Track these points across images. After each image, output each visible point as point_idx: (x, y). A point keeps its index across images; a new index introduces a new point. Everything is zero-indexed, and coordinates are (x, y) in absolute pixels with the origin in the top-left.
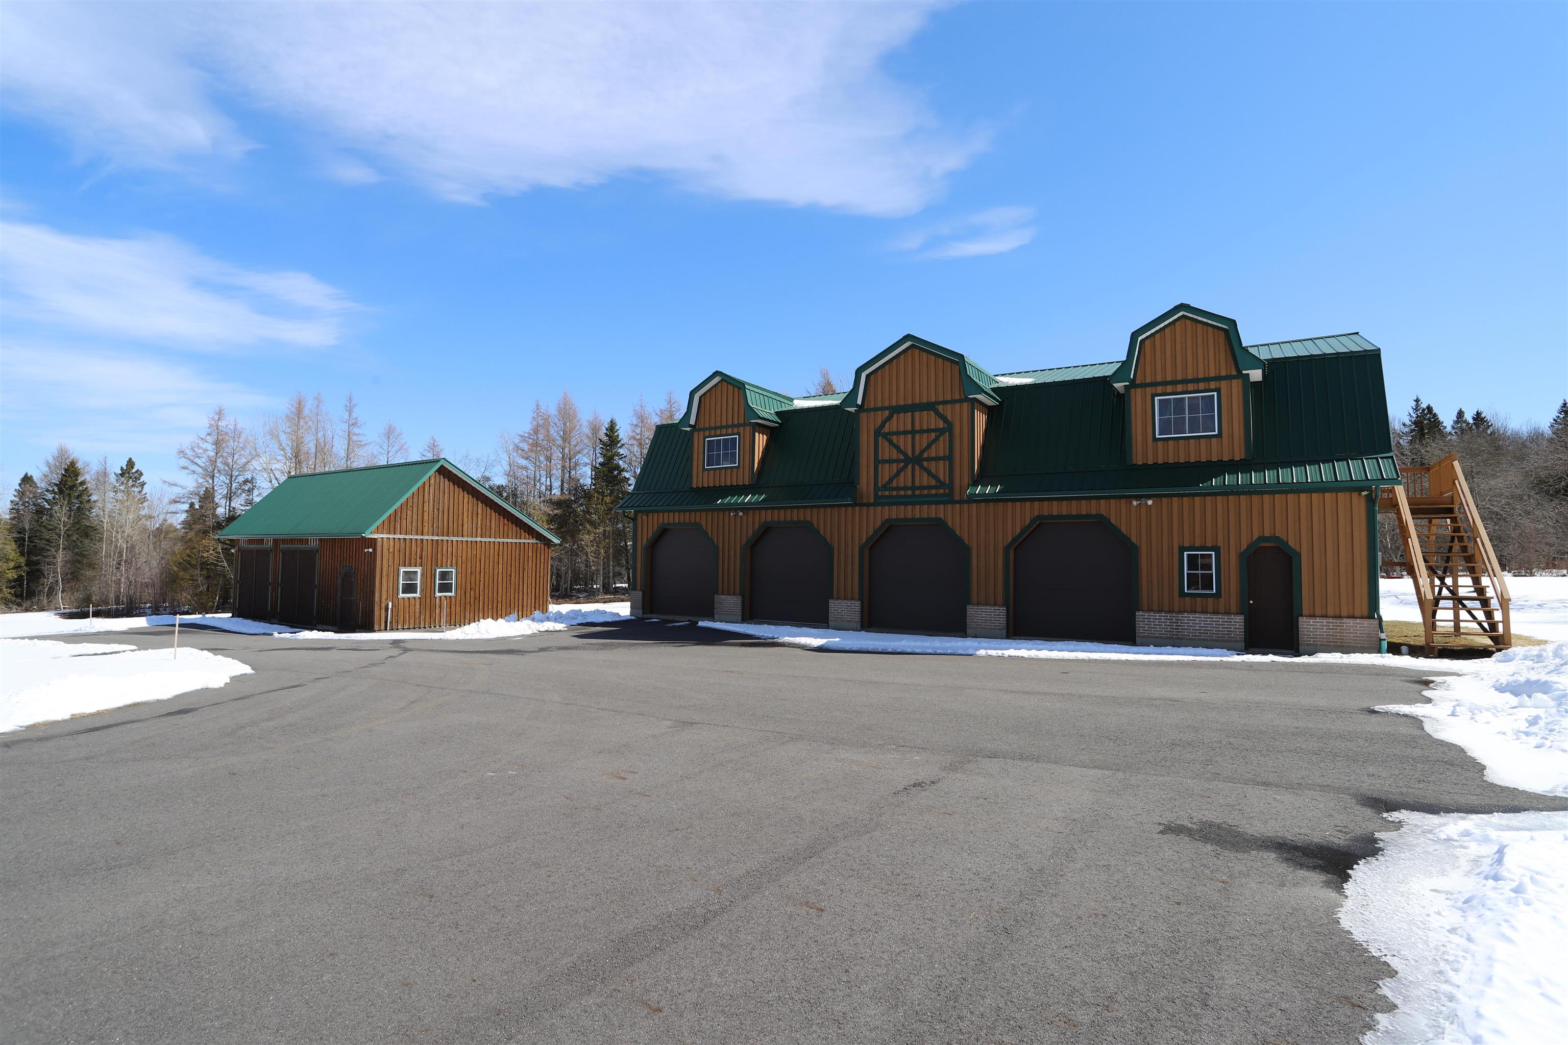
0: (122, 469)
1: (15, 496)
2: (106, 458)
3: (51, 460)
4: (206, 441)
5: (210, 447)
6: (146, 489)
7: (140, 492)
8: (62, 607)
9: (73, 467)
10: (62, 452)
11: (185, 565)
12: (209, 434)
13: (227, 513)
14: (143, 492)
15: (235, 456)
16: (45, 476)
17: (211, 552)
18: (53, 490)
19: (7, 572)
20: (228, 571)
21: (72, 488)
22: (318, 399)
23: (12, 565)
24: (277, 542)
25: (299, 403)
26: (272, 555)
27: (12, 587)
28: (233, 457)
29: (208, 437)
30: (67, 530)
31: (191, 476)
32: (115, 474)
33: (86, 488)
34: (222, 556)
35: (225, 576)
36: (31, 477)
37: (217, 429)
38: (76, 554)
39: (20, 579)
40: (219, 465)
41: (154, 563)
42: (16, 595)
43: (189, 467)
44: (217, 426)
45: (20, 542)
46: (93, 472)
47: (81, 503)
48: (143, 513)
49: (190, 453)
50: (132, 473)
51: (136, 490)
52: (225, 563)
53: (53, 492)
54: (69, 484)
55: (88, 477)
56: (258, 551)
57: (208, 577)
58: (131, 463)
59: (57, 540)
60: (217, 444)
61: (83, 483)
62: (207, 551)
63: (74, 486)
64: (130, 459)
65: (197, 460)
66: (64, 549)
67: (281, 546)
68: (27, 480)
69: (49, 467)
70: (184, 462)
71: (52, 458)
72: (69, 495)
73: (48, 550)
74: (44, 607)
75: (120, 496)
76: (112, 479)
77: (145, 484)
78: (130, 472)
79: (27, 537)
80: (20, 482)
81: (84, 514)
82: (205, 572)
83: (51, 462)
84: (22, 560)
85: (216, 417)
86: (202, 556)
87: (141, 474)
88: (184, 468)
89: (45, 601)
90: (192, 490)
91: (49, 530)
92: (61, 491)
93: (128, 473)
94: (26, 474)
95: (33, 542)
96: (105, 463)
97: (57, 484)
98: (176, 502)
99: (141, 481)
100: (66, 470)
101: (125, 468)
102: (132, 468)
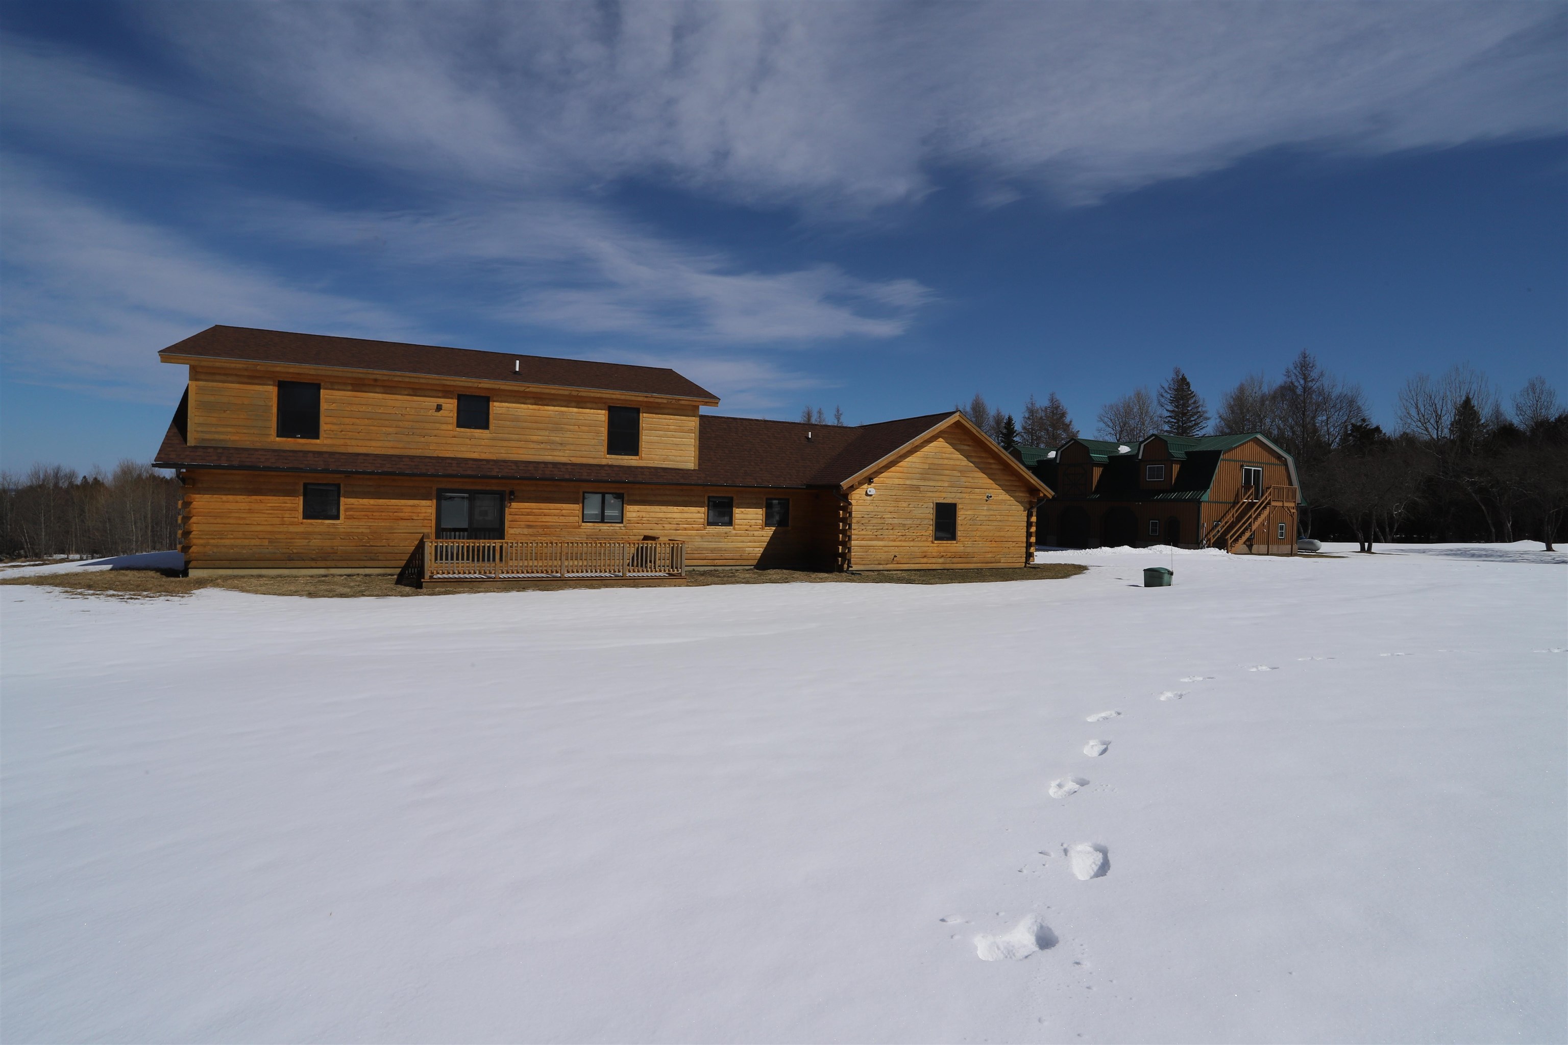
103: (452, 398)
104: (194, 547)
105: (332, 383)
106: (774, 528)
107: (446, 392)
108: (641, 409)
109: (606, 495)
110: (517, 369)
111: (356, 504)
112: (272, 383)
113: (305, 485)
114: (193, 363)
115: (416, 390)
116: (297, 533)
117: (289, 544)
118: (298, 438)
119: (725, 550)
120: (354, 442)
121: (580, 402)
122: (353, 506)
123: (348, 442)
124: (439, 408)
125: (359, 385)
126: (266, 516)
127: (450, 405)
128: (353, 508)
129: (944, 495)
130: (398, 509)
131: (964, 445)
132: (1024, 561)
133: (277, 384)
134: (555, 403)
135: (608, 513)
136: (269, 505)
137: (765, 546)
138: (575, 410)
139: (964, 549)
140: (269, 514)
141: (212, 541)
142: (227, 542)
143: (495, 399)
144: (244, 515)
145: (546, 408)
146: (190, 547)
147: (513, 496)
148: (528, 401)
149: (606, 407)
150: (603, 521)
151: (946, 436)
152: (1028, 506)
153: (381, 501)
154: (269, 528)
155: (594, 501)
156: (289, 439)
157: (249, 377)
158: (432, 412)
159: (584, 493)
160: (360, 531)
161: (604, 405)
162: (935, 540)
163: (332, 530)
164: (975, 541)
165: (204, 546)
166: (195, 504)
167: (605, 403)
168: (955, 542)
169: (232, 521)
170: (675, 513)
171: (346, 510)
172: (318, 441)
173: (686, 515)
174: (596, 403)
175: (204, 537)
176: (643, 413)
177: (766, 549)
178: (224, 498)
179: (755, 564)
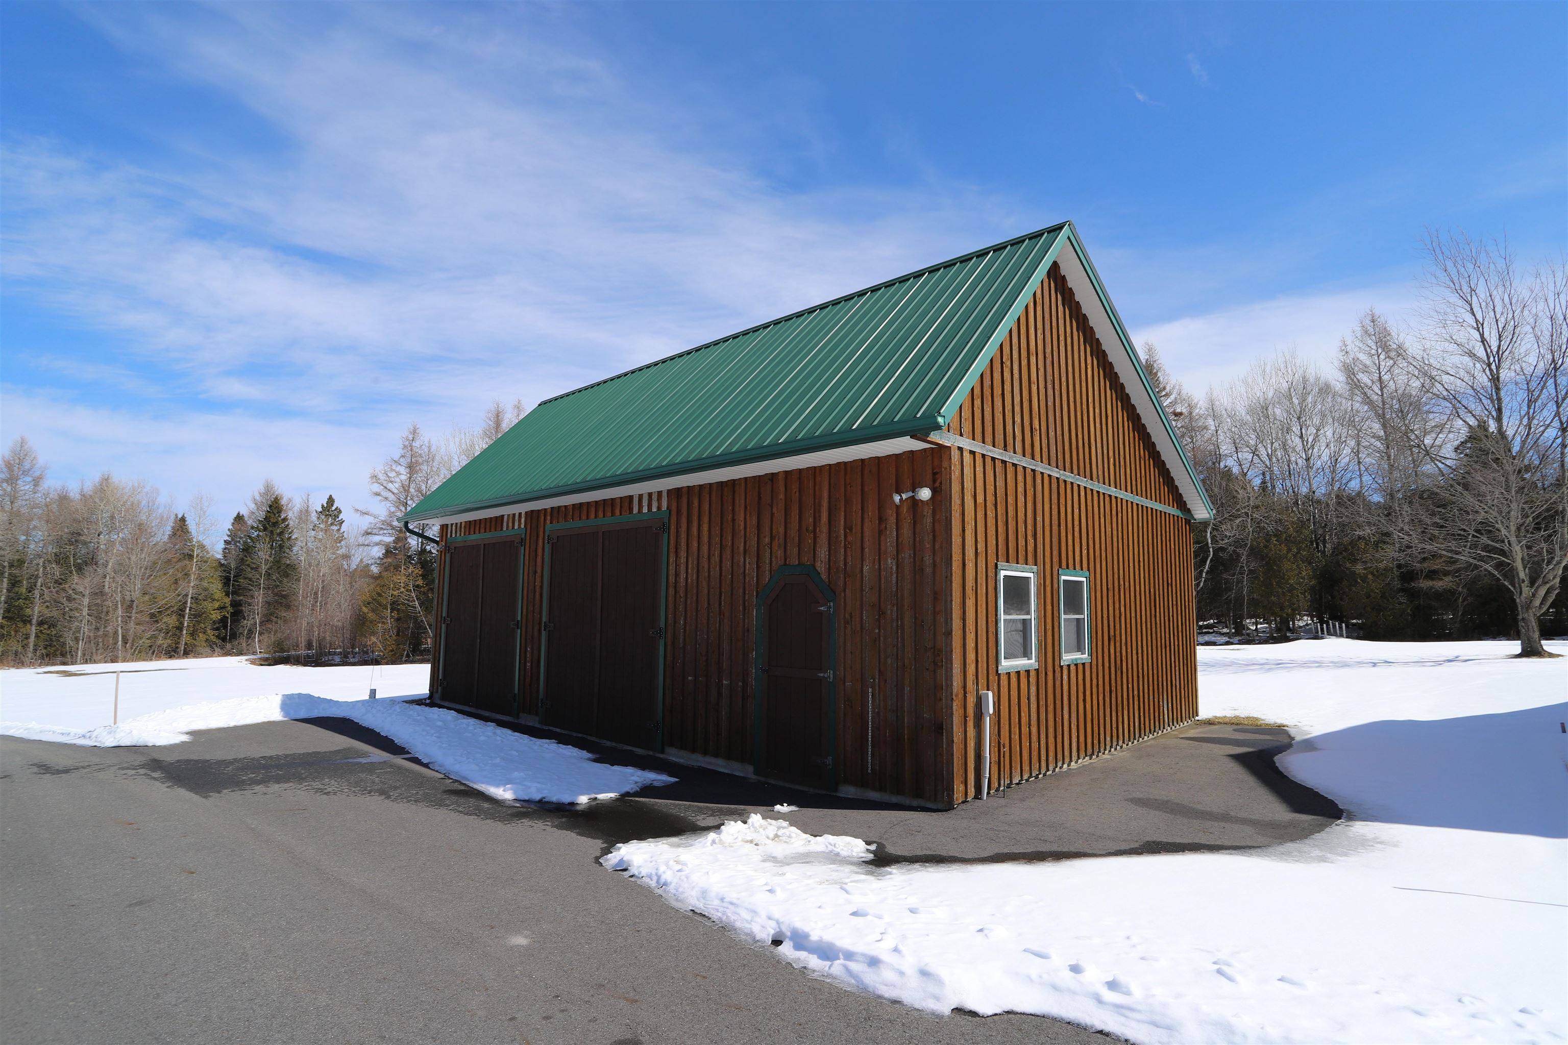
0: (323, 506)
1: (229, 536)
2: (308, 495)
3: (258, 497)
4: (400, 465)
5: (403, 470)
6: (344, 527)
7: (339, 530)
8: (258, 651)
9: (276, 503)
10: (268, 488)
11: (375, 602)
12: (403, 456)
13: (420, 546)
14: (342, 531)
15: (429, 482)
16: (253, 513)
17: (402, 590)
18: (258, 527)
19: (212, 612)
20: (419, 613)
21: (275, 524)
22: (518, 408)
23: (217, 605)
24: (538, 517)
25: (498, 416)
26: (523, 554)
27: (217, 629)
28: (427, 483)
29: (401, 460)
30: (268, 569)
31: (384, 503)
32: (316, 512)
33: (288, 525)
34: (413, 595)
35: (416, 618)
36: (243, 516)
37: (411, 450)
38: (276, 595)
39: (224, 620)
40: (412, 490)
41: (345, 605)
42: (218, 637)
43: (382, 493)
44: (411, 446)
45: (226, 581)
46: (296, 509)
47: (282, 540)
48: (340, 552)
49: (382, 477)
50: (332, 511)
51: (335, 528)
52: (417, 603)
53: (257, 529)
54: (272, 520)
55: (291, 514)
56: (488, 547)
57: (398, 620)
58: (331, 501)
59: (258, 579)
60: (412, 468)
61: (285, 520)
62: (399, 589)
63: (277, 522)
64: (331, 496)
65: (390, 486)
66: (264, 588)
67: (549, 526)
68: (239, 518)
69: (256, 504)
70: (376, 488)
71: (258, 495)
72: (272, 532)
73: (250, 590)
74: (243, 650)
75: (321, 535)
76: (314, 516)
77: (343, 522)
78: (330, 511)
79: (232, 576)
80: (232, 521)
81: (284, 552)
82: (395, 614)
83: (258, 498)
84: (227, 600)
85: (411, 437)
86: (392, 595)
87: (340, 512)
88: (378, 494)
89: (244, 644)
90: (383, 519)
91: (252, 569)
92: (265, 529)
93: (328, 511)
94: (239, 513)
95: (237, 582)
96: (308, 501)
97: (262, 521)
98: (368, 534)
99: (340, 519)
100: (270, 506)
101: (325, 505)
102: (332, 505)
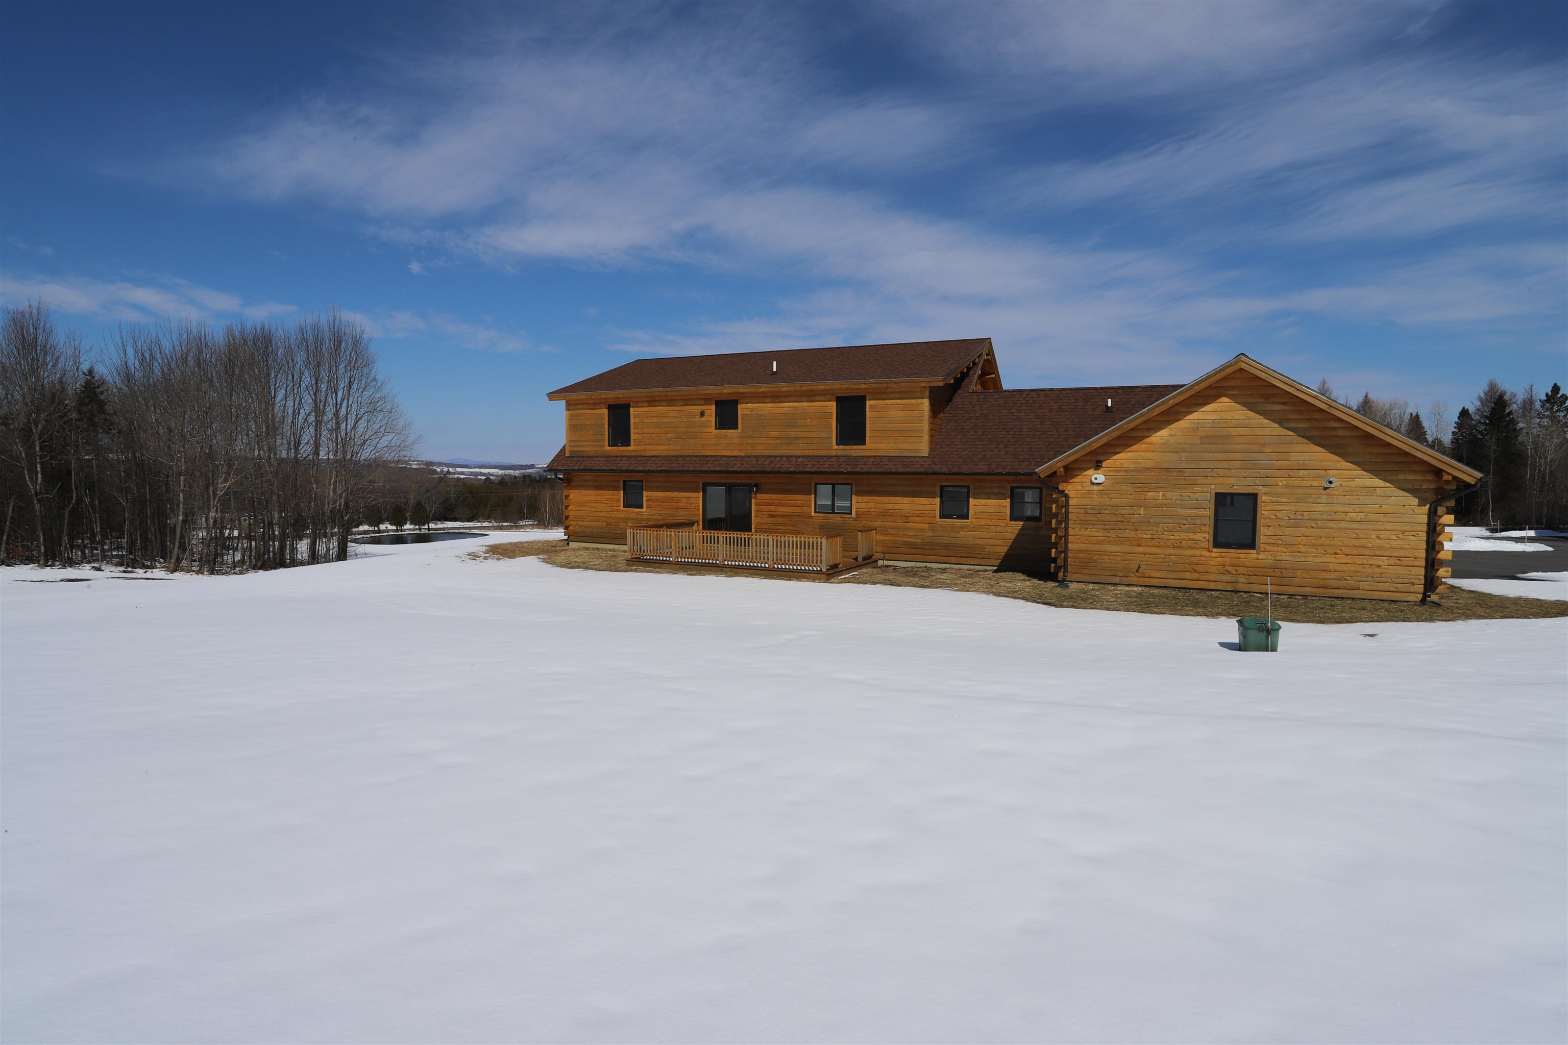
103: (711, 404)
104: (570, 527)
105: (637, 402)
106: (1022, 523)
107: (706, 400)
108: (867, 396)
109: (836, 486)
110: (775, 370)
111: (652, 496)
112: (604, 407)
113: (624, 482)
114: (567, 398)
115: (687, 401)
116: (620, 518)
117: (617, 527)
118: (620, 446)
119: (961, 547)
120: (650, 447)
121: (811, 396)
122: (650, 498)
123: (647, 446)
124: (702, 414)
125: (652, 402)
126: (604, 505)
127: (711, 410)
128: (651, 499)
129: (1232, 481)
130: (678, 500)
131: (1274, 403)
132: (1422, 590)
133: (607, 407)
134: (789, 400)
135: (838, 503)
136: (606, 497)
137: (1010, 544)
138: (806, 404)
139: (1274, 563)
140: (606, 504)
141: (578, 523)
142: (585, 523)
143: (742, 401)
144: (593, 505)
145: (782, 404)
146: (569, 526)
147: (759, 488)
148: (767, 400)
149: (834, 397)
150: (833, 512)
151: (1236, 392)
152: (1431, 497)
153: (668, 494)
154: (605, 514)
155: (825, 490)
156: (615, 447)
157: (594, 404)
158: (698, 419)
159: (816, 484)
160: (655, 517)
161: (832, 396)
162: (1214, 547)
163: (639, 517)
164: (1299, 552)
165: (575, 526)
166: (571, 497)
167: (833, 394)
168: (1254, 552)
169: (587, 509)
170: (904, 504)
171: (647, 501)
172: (630, 448)
173: (916, 507)
174: (824, 395)
175: (576, 520)
176: (869, 400)
177: (1011, 548)
178: (584, 492)
179: (997, 565)
